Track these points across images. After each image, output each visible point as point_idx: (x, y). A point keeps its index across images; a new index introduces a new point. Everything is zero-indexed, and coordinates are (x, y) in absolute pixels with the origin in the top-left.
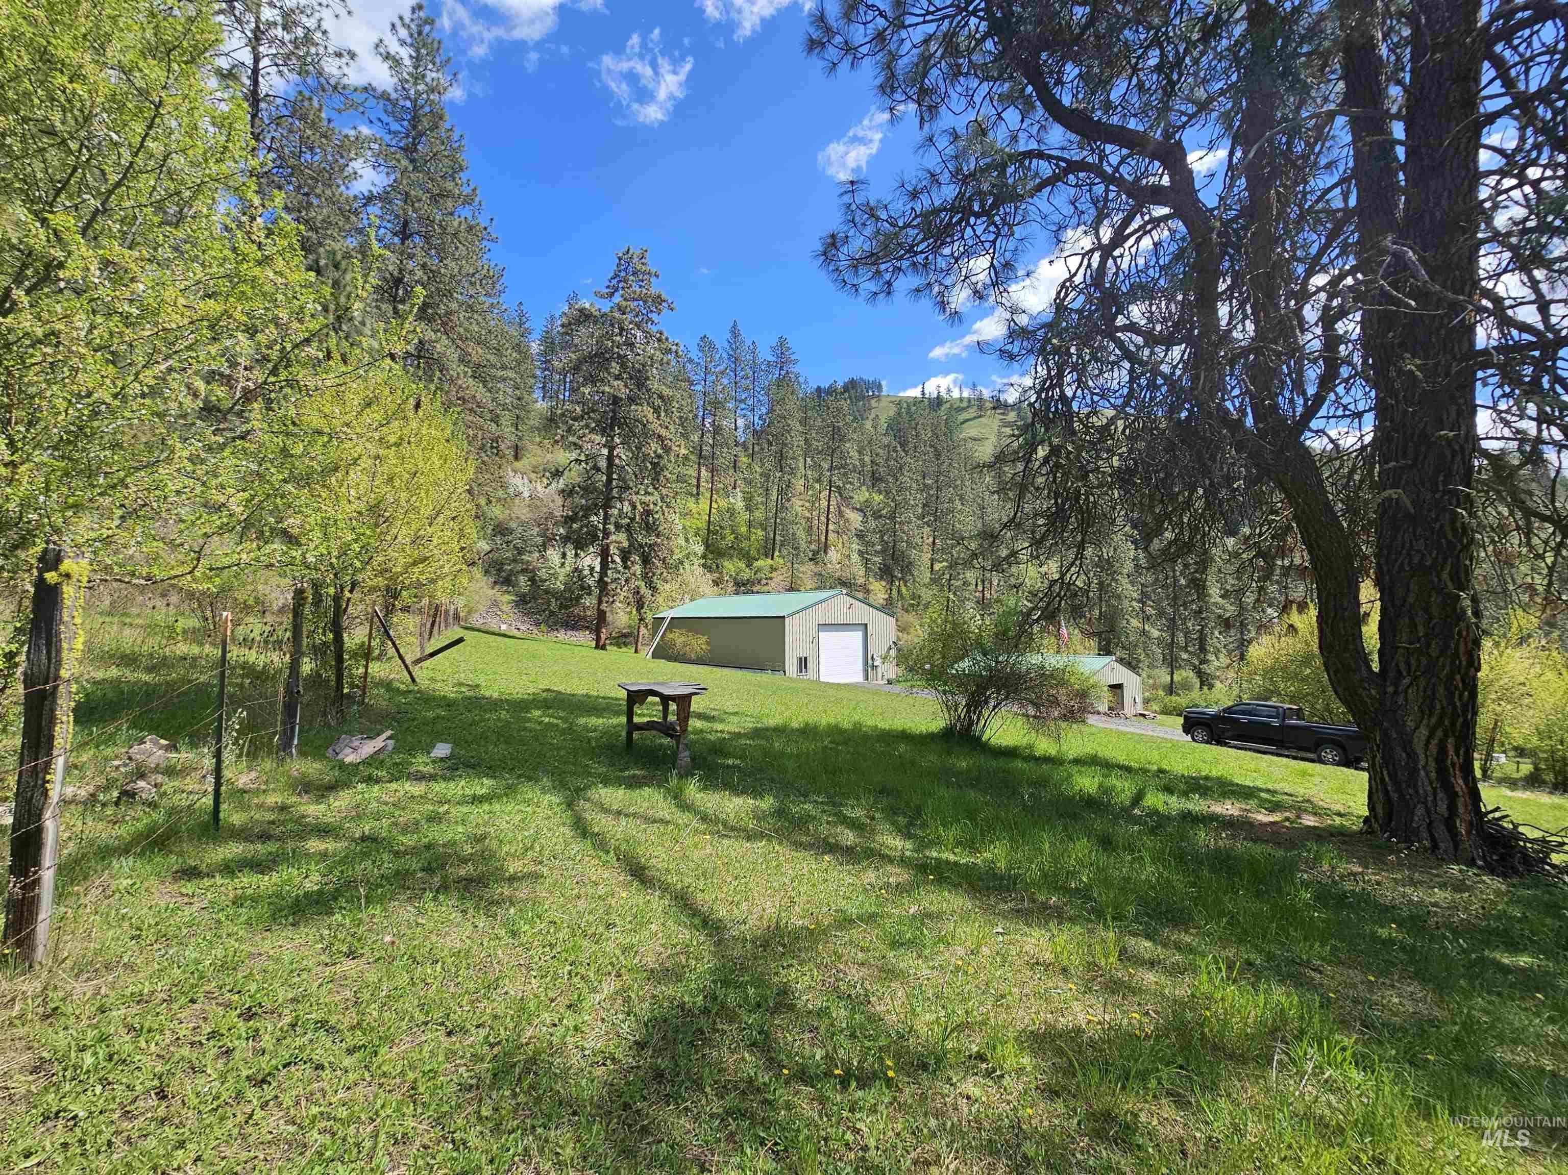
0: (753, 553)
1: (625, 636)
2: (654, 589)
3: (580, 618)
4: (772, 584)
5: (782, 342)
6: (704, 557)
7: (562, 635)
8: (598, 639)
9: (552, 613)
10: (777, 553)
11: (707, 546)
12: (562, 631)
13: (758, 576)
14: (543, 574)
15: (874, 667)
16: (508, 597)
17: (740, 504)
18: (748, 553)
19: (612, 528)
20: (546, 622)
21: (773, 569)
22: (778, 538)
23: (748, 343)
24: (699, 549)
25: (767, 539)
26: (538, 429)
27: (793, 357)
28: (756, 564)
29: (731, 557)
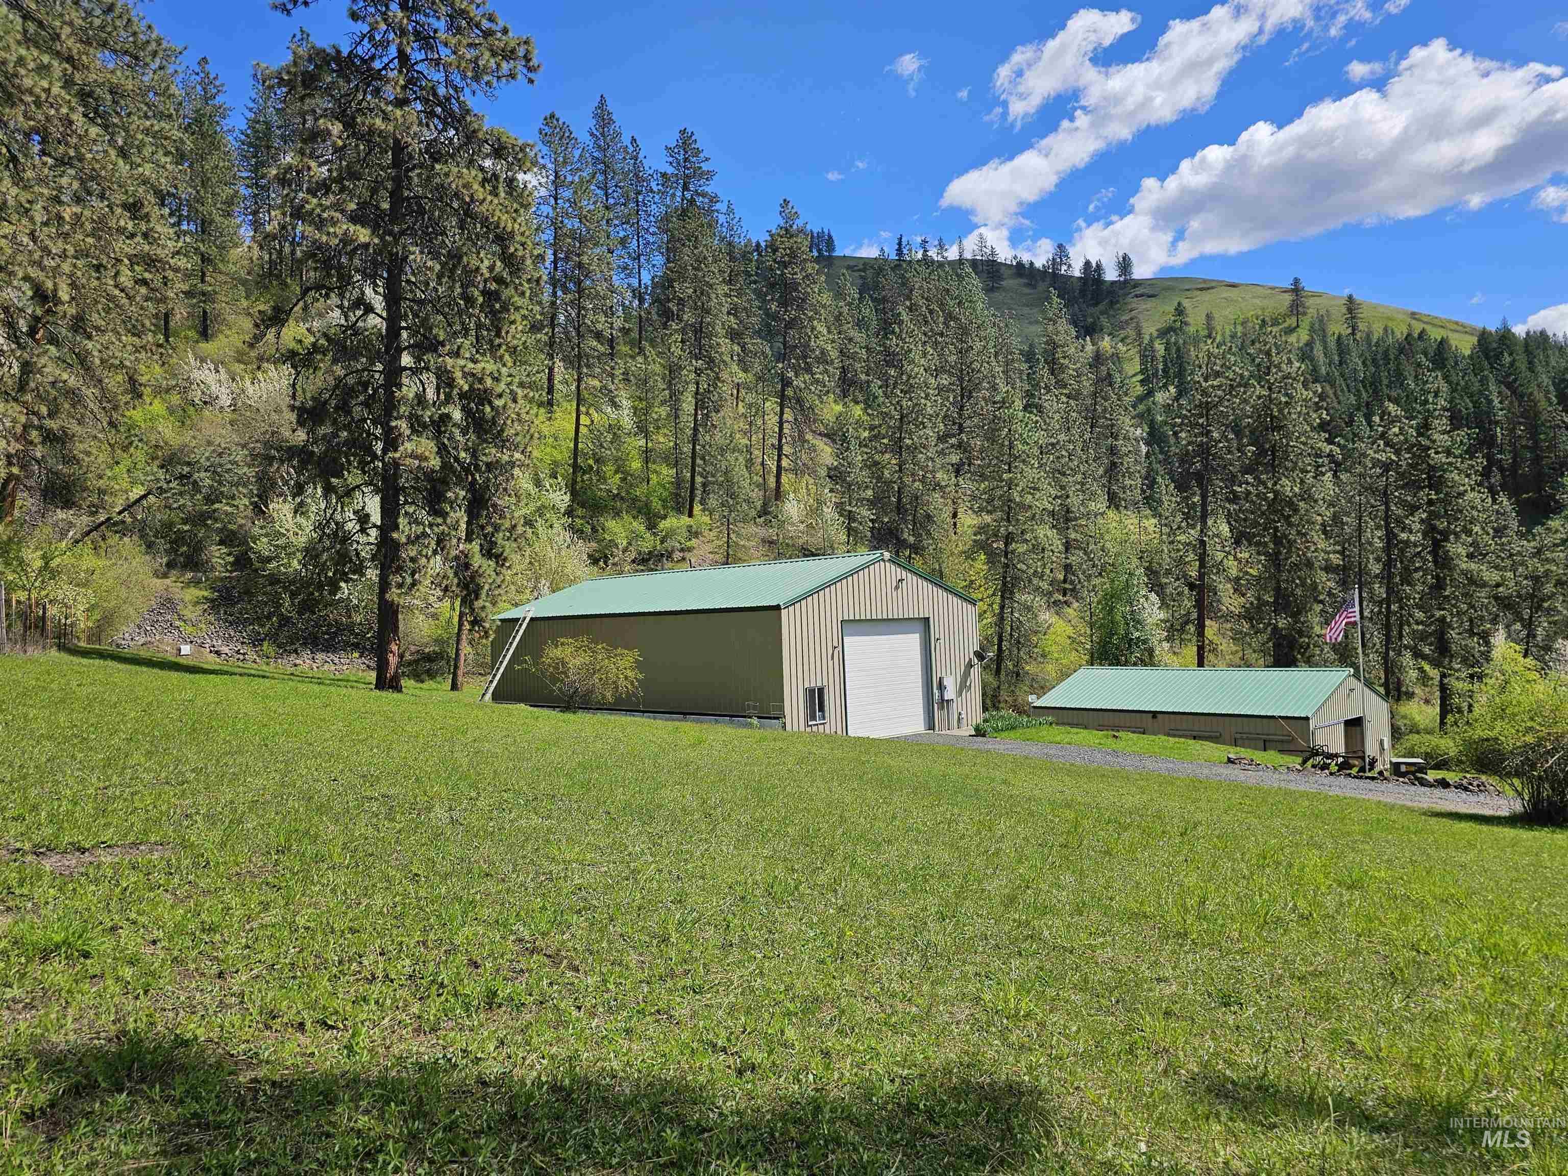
0: (656, 505)
1: (429, 658)
2: (500, 559)
3: (340, 629)
4: (692, 557)
5: (686, 141)
6: (569, 512)
7: (305, 662)
8: (382, 667)
9: (285, 621)
10: (697, 508)
11: (574, 493)
12: (306, 655)
13: (668, 544)
14: (263, 546)
15: (944, 703)
16: (194, 593)
17: (627, 420)
18: (647, 505)
19: (403, 425)
20: (273, 637)
21: (693, 533)
22: (699, 479)
23: (626, 140)
24: (561, 499)
25: (678, 482)
26: (244, 283)
27: (705, 167)
28: (664, 524)
29: (617, 514)
